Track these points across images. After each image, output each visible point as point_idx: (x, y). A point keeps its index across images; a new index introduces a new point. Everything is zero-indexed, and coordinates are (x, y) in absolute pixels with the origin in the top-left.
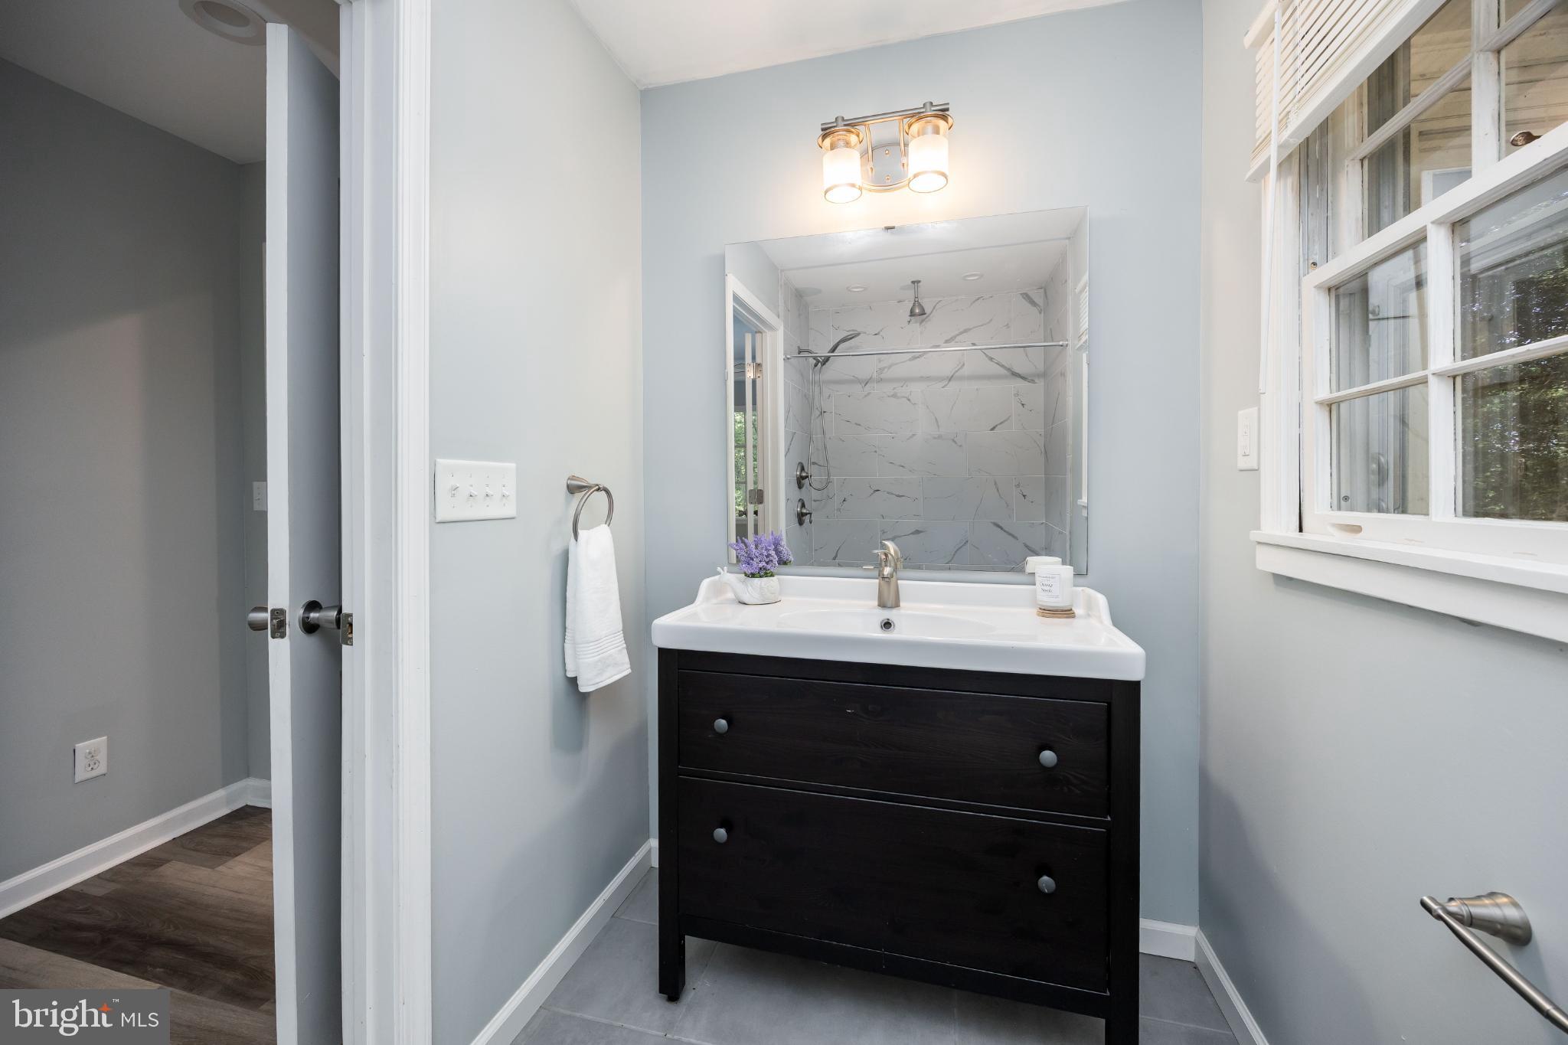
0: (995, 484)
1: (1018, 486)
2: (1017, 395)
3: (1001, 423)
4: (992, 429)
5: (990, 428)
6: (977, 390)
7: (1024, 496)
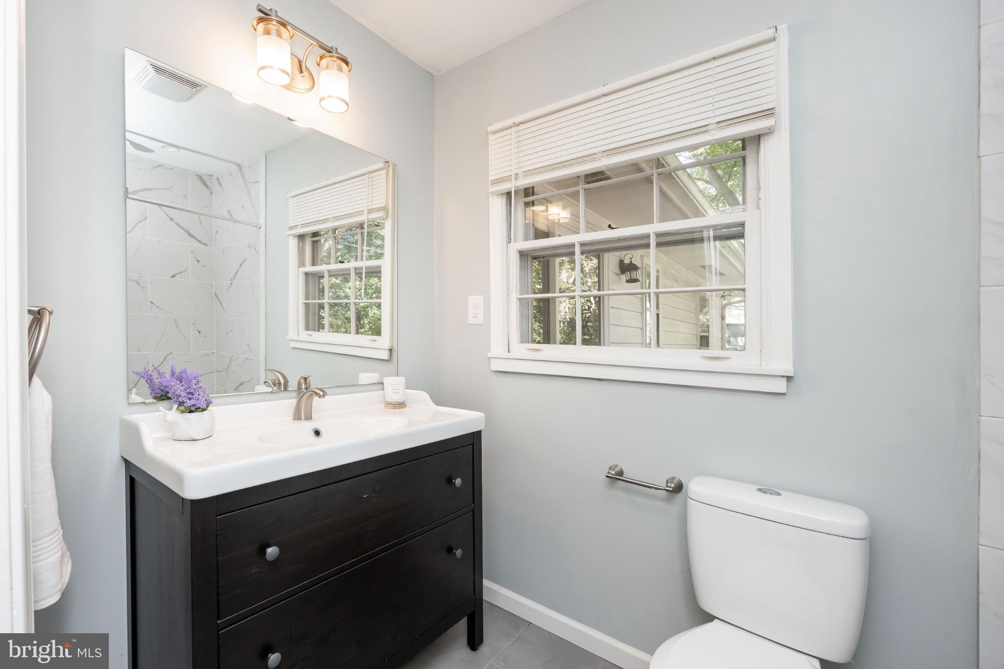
0: (175, 321)
1: (194, 324)
2: (193, 252)
3: (180, 273)
4: (173, 277)
5: (170, 276)
6: (159, 242)
7: (199, 332)
